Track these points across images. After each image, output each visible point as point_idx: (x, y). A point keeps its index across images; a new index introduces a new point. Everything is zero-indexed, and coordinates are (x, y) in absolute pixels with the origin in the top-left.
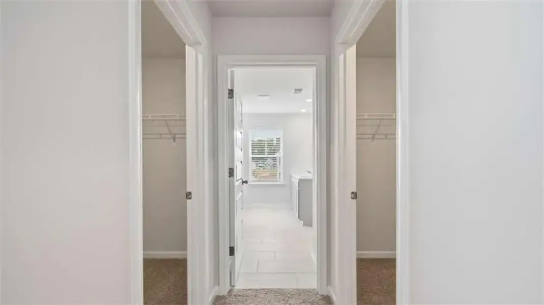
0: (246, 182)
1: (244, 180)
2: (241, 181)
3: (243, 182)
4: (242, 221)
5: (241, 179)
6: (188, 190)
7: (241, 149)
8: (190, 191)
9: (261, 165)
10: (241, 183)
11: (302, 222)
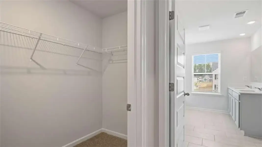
0: (188, 94)
1: (186, 93)
2: (183, 93)
3: (185, 94)
4: (184, 126)
5: (183, 91)
6: (128, 103)
7: (184, 67)
8: (130, 104)
9: (201, 80)
10: (184, 95)
11: (243, 132)
